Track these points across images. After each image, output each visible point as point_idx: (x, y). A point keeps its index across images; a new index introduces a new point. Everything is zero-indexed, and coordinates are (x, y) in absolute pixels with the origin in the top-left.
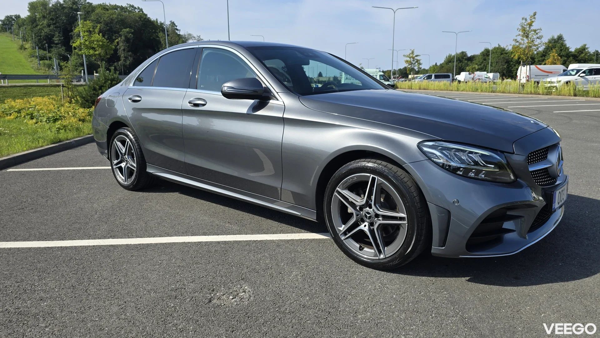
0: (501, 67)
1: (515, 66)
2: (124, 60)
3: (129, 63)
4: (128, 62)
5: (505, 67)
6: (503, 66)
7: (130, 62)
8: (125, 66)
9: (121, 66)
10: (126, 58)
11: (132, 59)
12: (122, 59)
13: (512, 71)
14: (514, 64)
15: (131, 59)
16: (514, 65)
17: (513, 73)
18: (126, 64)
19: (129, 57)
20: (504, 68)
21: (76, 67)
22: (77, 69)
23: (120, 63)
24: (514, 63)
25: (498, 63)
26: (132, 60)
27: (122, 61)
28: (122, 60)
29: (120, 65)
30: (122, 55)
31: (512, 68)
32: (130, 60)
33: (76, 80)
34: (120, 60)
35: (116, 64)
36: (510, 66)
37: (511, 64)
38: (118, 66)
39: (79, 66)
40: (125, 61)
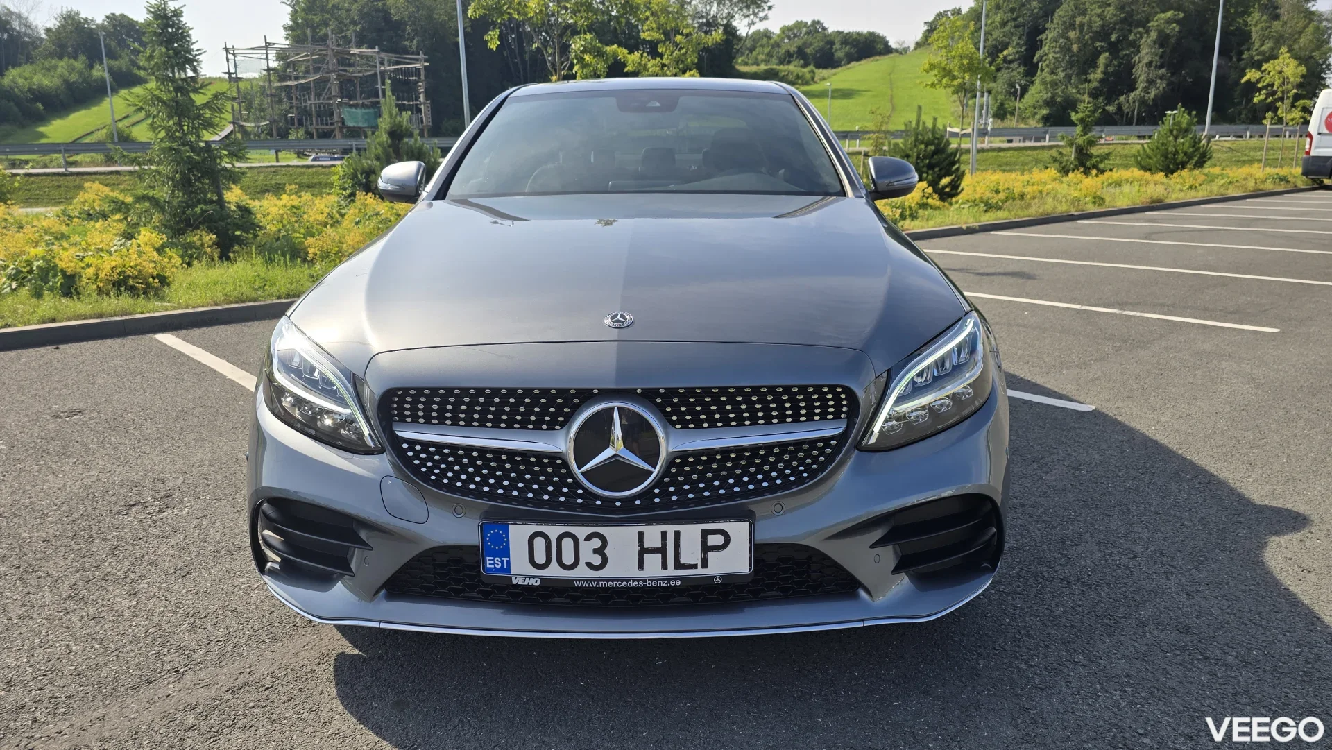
2: (1146, 87)
3: (1156, 95)
4: (1152, 95)
7: (1157, 91)
8: (1143, 102)
9: (1134, 102)
10: (1151, 82)
11: (1164, 85)
12: (1141, 85)
15: (1161, 85)
18: (1147, 98)
19: (1159, 81)
21: (1035, 108)
22: (1036, 114)
23: (1132, 95)
26: (1164, 88)
27: (1137, 92)
28: (1140, 89)
29: (1131, 101)
30: (1142, 77)
32: (1159, 88)
33: (1018, 138)
34: (1134, 89)
35: (1122, 99)
38: (1128, 102)
39: (1040, 107)
40: (1146, 90)
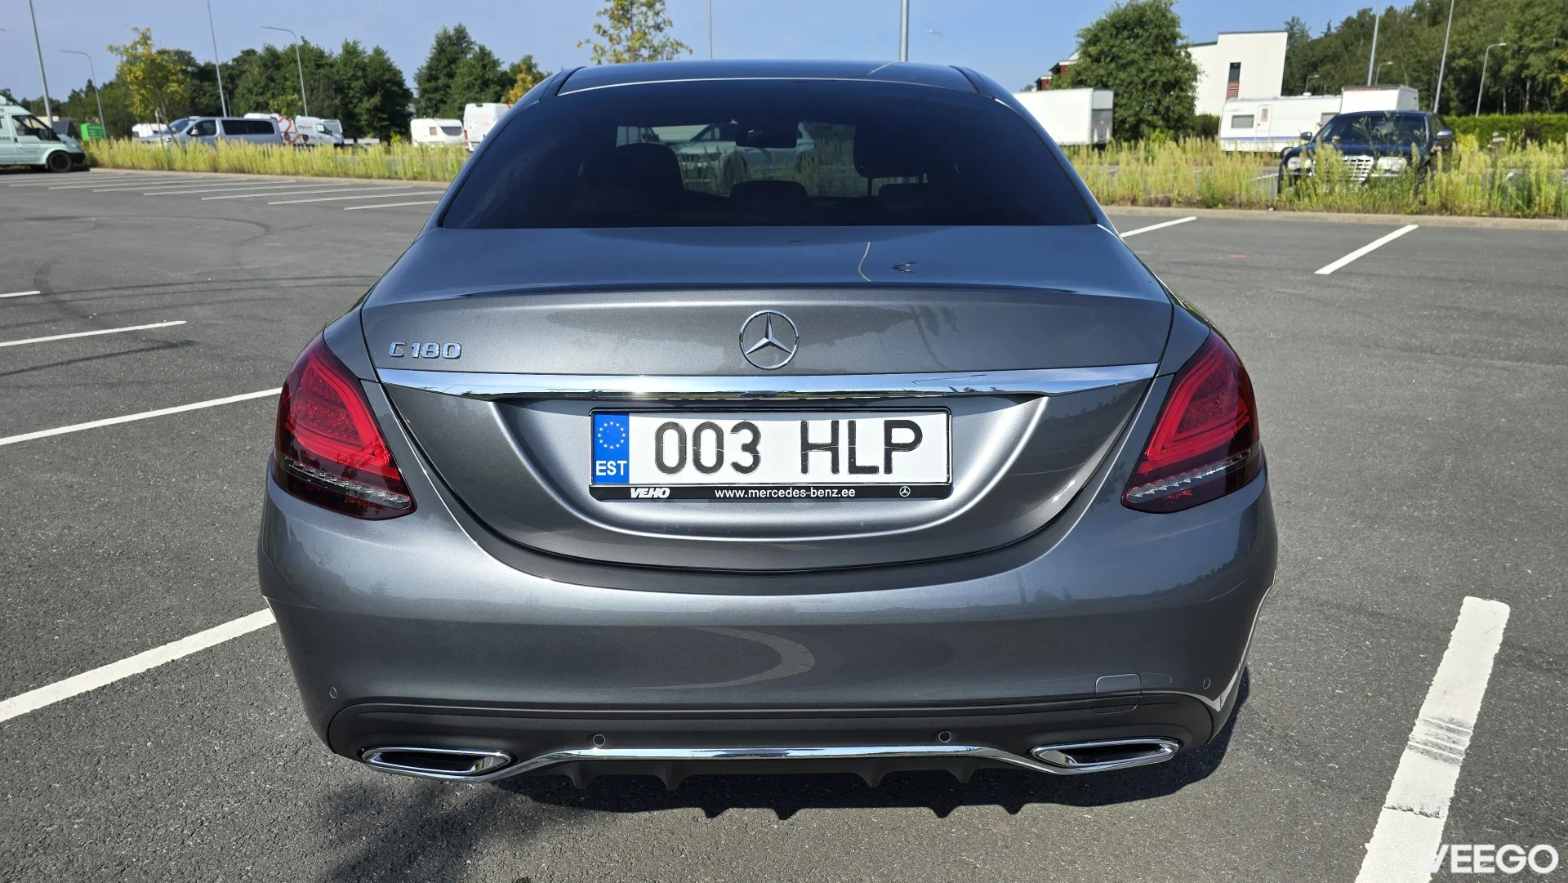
0: (326, 103)
1: (361, 101)
5: (337, 102)
6: (332, 100)
13: (356, 114)
14: (358, 95)
16: (359, 98)
17: (359, 121)
20: (335, 105)
24: (357, 92)
25: (315, 92)
31: (355, 107)
36: (347, 100)
37: (350, 95)
